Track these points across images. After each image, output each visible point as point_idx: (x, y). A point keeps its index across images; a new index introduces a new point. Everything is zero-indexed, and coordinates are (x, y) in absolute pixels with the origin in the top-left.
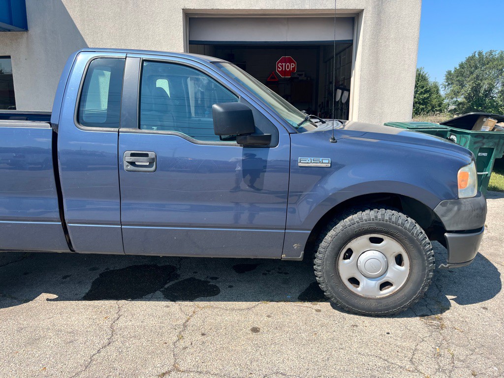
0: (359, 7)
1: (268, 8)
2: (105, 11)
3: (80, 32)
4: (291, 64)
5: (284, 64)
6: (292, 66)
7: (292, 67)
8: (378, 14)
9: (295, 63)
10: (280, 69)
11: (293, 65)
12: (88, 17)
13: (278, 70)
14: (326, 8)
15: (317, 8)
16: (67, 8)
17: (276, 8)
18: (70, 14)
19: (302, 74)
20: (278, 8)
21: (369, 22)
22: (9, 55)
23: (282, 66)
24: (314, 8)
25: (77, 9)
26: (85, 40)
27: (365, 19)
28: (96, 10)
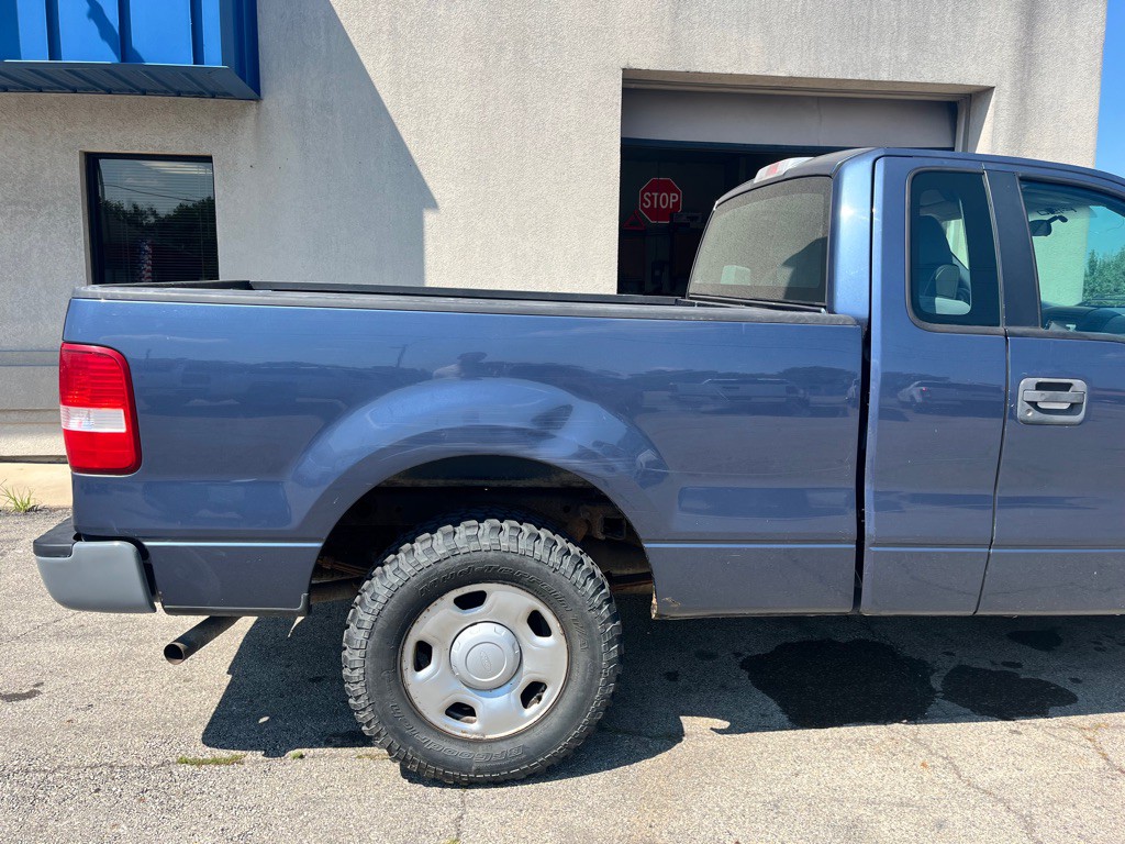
0: (986, 83)
1: (804, 75)
2: (450, 65)
3: (389, 109)
4: (672, 195)
5: (656, 194)
6: (672, 199)
7: (672, 201)
8: (1022, 99)
9: (679, 194)
10: (647, 204)
11: (674, 197)
12: (409, 76)
13: (642, 207)
14: (923, 80)
15: (904, 80)
16: (360, 54)
17: (821, 76)
18: (366, 67)
19: (697, 218)
20: (825, 76)
21: (1004, 114)
22: (207, 153)
23: (652, 198)
24: (898, 80)
25: (384, 57)
26: (399, 128)
27: (996, 107)
28: (428, 62)
